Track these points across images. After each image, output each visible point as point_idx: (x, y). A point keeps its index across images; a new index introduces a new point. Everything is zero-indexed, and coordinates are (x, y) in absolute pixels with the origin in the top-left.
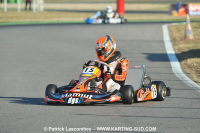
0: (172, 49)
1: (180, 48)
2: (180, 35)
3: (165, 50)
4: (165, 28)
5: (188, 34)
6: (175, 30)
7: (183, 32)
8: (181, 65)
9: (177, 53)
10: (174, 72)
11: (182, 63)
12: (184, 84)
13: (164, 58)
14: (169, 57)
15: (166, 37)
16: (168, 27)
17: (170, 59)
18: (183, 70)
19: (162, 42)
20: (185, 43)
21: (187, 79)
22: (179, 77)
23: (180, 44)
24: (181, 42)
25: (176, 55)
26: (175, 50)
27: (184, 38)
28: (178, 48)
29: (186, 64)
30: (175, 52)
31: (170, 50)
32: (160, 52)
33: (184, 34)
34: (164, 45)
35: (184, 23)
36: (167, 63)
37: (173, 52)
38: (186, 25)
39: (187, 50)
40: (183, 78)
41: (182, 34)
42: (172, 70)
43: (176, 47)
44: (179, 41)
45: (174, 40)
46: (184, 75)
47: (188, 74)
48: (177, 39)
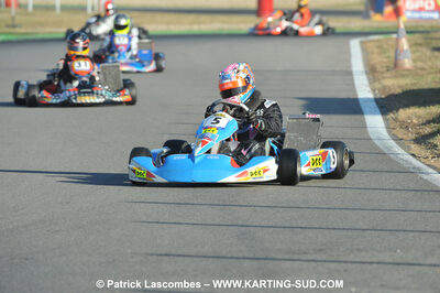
0: (368, 89)
1: (384, 88)
2: (385, 60)
3: (355, 91)
4: (355, 44)
5: (401, 57)
6: (376, 50)
7: (392, 54)
8: (386, 121)
9: (378, 96)
10: (372, 136)
11: (388, 117)
12: (391, 160)
13: (352, 107)
14: (363, 105)
15: (357, 65)
16: (362, 43)
17: (364, 110)
18: (389, 133)
19: (349, 73)
20: (395, 77)
21: (397, 149)
22: (381, 146)
23: (384, 78)
24: (388, 74)
25: (377, 101)
26: (374, 90)
27: (392, 66)
28: (379, 86)
29: (396, 120)
30: (375, 94)
31: (364, 91)
32: (343, 95)
33: (393, 59)
34: (352, 80)
35: (394, 36)
36: (357, 117)
37: (371, 96)
38: (397, 39)
39: (398, 91)
40: (390, 148)
41: (388, 57)
42: (366, 132)
43: (377, 85)
44: (383, 73)
45: (372, 71)
46: (392, 143)
47: (398, 140)
48: (378, 68)
